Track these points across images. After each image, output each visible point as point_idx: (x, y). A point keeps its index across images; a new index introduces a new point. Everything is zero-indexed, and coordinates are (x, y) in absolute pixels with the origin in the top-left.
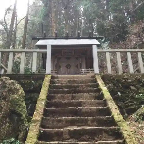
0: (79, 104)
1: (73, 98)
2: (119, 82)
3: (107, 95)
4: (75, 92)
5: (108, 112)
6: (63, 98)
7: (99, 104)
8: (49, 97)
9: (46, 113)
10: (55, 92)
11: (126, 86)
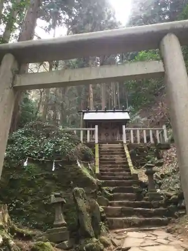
0: (115, 160)
1: (111, 157)
2: (137, 148)
3: (128, 156)
4: (112, 154)
5: (127, 163)
6: (106, 157)
7: (124, 160)
8: (100, 157)
9: (100, 163)
10: (102, 154)
11: (141, 151)
